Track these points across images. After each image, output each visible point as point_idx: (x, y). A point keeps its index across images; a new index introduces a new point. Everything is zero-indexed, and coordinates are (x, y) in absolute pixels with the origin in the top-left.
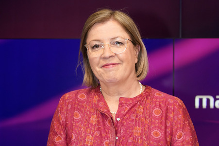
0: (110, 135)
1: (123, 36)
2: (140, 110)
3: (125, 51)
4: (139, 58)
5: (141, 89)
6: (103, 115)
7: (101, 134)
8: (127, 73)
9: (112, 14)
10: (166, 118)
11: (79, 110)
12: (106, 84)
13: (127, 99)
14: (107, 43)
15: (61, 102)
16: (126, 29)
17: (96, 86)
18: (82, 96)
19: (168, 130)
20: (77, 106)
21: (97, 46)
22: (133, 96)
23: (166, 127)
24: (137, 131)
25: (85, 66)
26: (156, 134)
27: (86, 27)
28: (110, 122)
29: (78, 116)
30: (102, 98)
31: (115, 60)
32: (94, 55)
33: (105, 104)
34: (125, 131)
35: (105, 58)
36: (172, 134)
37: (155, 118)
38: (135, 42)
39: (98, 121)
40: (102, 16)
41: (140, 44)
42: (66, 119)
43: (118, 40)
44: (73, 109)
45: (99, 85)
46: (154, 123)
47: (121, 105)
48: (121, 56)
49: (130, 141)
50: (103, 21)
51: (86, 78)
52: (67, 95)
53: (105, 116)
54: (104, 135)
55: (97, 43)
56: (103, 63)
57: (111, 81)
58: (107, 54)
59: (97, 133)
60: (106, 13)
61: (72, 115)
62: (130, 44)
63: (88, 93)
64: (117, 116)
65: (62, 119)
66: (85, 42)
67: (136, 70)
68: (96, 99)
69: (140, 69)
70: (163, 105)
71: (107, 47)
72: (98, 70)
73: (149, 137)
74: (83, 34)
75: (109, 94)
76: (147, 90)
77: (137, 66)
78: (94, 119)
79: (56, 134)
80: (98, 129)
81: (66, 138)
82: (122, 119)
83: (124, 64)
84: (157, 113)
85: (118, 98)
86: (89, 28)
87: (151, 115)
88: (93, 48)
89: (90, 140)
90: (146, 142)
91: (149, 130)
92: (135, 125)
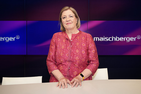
0: (69, 45)
1: (73, 14)
2: (78, 38)
3: (73, 19)
5: (78, 32)
6: (67, 39)
7: (66, 45)
8: (74, 26)
9: (69, 8)
10: (86, 40)
11: (59, 38)
12: (67, 29)
13: (74, 34)
14: (68, 17)
15: (54, 36)
16: (74, 12)
17: (64, 31)
18: (60, 34)
19: (87, 44)
20: (59, 37)
21: (65, 18)
23: (86, 43)
24: (78, 44)
25: (61, 24)
27: (61, 12)
28: (69, 41)
29: (59, 40)
30: (66, 34)
31: (70, 22)
33: (68, 36)
34: (74, 44)
35: (67, 21)
36: (88, 45)
37: (83, 40)
38: (76, 17)
39: (65, 41)
42: (55, 41)
43: (71, 16)
44: (57, 38)
45: (65, 30)
47: (72, 36)
48: (72, 21)
49: (76, 47)
50: (66, 10)
51: (61, 28)
52: (55, 34)
53: (68, 39)
54: (67, 45)
55: (65, 17)
57: (69, 29)
58: (68, 20)
59: (65, 45)
60: (67, 8)
61: (57, 39)
62: (74, 17)
63: (62, 33)
64: (71, 39)
65: (54, 41)
66: (61, 17)
68: (64, 34)
69: (78, 26)
70: (85, 36)
72: (65, 25)
73: (81, 46)
74: (60, 14)
75: (68, 33)
76: (80, 32)
77: (77, 24)
78: (64, 41)
79: (52, 46)
80: (66, 44)
81: (56, 47)
82: (73, 40)
83: (73, 23)
84: (83, 38)
85: (71, 34)
87: (82, 39)
88: (63, 18)
89: (63, 47)
90: (81, 47)
91: (81, 44)
92: (77, 42)
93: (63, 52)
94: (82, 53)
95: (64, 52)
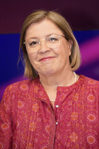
0: (51, 121)
1: (57, 33)
2: (76, 97)
3: (59, 46)
4: (72, 51)
5: (75, 78)
6: (43, 103)
7: (42, 121)
8: (62, 65)
9: (46, 15)
11: (22, 100)
12: (44, 75)
13: (64, 88)
14: (43, 40)
15: (5, 93)
16: (59, 26)
17: (35, 77)
18: (24, 87)
20: (20, 96)
21: (34, 43)
22: (69, 85)
24: (74, 116)
25: (25, 60)
26: (91, 118)
27: (25, 27)
28: (49, 109)
29: (21, 105)
30: (41, 88)
31: (51, 54)
32: (32, 51)
33: (45, 93)
34: (64, 117)
35: (42, 53)
37: (90, 104)
39: (39, 109)
40: (38, 17)
41: (72, 39)
42: (11, 108)
43: (52, 36)
44: (17, 99)
45: (38, 76)
46: (89, 108)
47: (59, 93)
48: (56, 50)
49: (69, 125)
50: (38, 21)
51: (27, 71)
52: (11, 87)
53: (45, 104)
54: (45, 121)
55: (34, 40)
56: (41, 57)
58: (44, 50)
59: (39, 120)
60: (41, 14)
61: (16, 104)
62: (64, 39)
63: (29, 84)
64: (56, 103)
65: (7, 108)
66: (24, 40)
67: (71, 61)
68: (36, 89)
69: (74, 61)
70: (96, 92)
71: (43, 43)
72: (36, 64)
73: (85, 121)
75: (48, 84)
76: (81, 79)
77: (70, 59)
78: (35, 107)
80: (40, 116)
81: (12, 125)
82: (61, 106)
83: (59, 57)
84: (91, 99)
85: (55, 87)
86: (27, 28)
87: (85, 101)
88: (31, 44)
89: (33, 126)
90: (83, 126)
91: (85, 114)
92: (73, 111)
93: (33, 142)
94: (87, 143)
95: (36, 140)
